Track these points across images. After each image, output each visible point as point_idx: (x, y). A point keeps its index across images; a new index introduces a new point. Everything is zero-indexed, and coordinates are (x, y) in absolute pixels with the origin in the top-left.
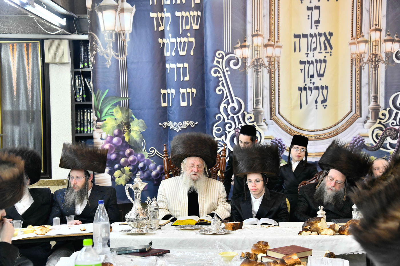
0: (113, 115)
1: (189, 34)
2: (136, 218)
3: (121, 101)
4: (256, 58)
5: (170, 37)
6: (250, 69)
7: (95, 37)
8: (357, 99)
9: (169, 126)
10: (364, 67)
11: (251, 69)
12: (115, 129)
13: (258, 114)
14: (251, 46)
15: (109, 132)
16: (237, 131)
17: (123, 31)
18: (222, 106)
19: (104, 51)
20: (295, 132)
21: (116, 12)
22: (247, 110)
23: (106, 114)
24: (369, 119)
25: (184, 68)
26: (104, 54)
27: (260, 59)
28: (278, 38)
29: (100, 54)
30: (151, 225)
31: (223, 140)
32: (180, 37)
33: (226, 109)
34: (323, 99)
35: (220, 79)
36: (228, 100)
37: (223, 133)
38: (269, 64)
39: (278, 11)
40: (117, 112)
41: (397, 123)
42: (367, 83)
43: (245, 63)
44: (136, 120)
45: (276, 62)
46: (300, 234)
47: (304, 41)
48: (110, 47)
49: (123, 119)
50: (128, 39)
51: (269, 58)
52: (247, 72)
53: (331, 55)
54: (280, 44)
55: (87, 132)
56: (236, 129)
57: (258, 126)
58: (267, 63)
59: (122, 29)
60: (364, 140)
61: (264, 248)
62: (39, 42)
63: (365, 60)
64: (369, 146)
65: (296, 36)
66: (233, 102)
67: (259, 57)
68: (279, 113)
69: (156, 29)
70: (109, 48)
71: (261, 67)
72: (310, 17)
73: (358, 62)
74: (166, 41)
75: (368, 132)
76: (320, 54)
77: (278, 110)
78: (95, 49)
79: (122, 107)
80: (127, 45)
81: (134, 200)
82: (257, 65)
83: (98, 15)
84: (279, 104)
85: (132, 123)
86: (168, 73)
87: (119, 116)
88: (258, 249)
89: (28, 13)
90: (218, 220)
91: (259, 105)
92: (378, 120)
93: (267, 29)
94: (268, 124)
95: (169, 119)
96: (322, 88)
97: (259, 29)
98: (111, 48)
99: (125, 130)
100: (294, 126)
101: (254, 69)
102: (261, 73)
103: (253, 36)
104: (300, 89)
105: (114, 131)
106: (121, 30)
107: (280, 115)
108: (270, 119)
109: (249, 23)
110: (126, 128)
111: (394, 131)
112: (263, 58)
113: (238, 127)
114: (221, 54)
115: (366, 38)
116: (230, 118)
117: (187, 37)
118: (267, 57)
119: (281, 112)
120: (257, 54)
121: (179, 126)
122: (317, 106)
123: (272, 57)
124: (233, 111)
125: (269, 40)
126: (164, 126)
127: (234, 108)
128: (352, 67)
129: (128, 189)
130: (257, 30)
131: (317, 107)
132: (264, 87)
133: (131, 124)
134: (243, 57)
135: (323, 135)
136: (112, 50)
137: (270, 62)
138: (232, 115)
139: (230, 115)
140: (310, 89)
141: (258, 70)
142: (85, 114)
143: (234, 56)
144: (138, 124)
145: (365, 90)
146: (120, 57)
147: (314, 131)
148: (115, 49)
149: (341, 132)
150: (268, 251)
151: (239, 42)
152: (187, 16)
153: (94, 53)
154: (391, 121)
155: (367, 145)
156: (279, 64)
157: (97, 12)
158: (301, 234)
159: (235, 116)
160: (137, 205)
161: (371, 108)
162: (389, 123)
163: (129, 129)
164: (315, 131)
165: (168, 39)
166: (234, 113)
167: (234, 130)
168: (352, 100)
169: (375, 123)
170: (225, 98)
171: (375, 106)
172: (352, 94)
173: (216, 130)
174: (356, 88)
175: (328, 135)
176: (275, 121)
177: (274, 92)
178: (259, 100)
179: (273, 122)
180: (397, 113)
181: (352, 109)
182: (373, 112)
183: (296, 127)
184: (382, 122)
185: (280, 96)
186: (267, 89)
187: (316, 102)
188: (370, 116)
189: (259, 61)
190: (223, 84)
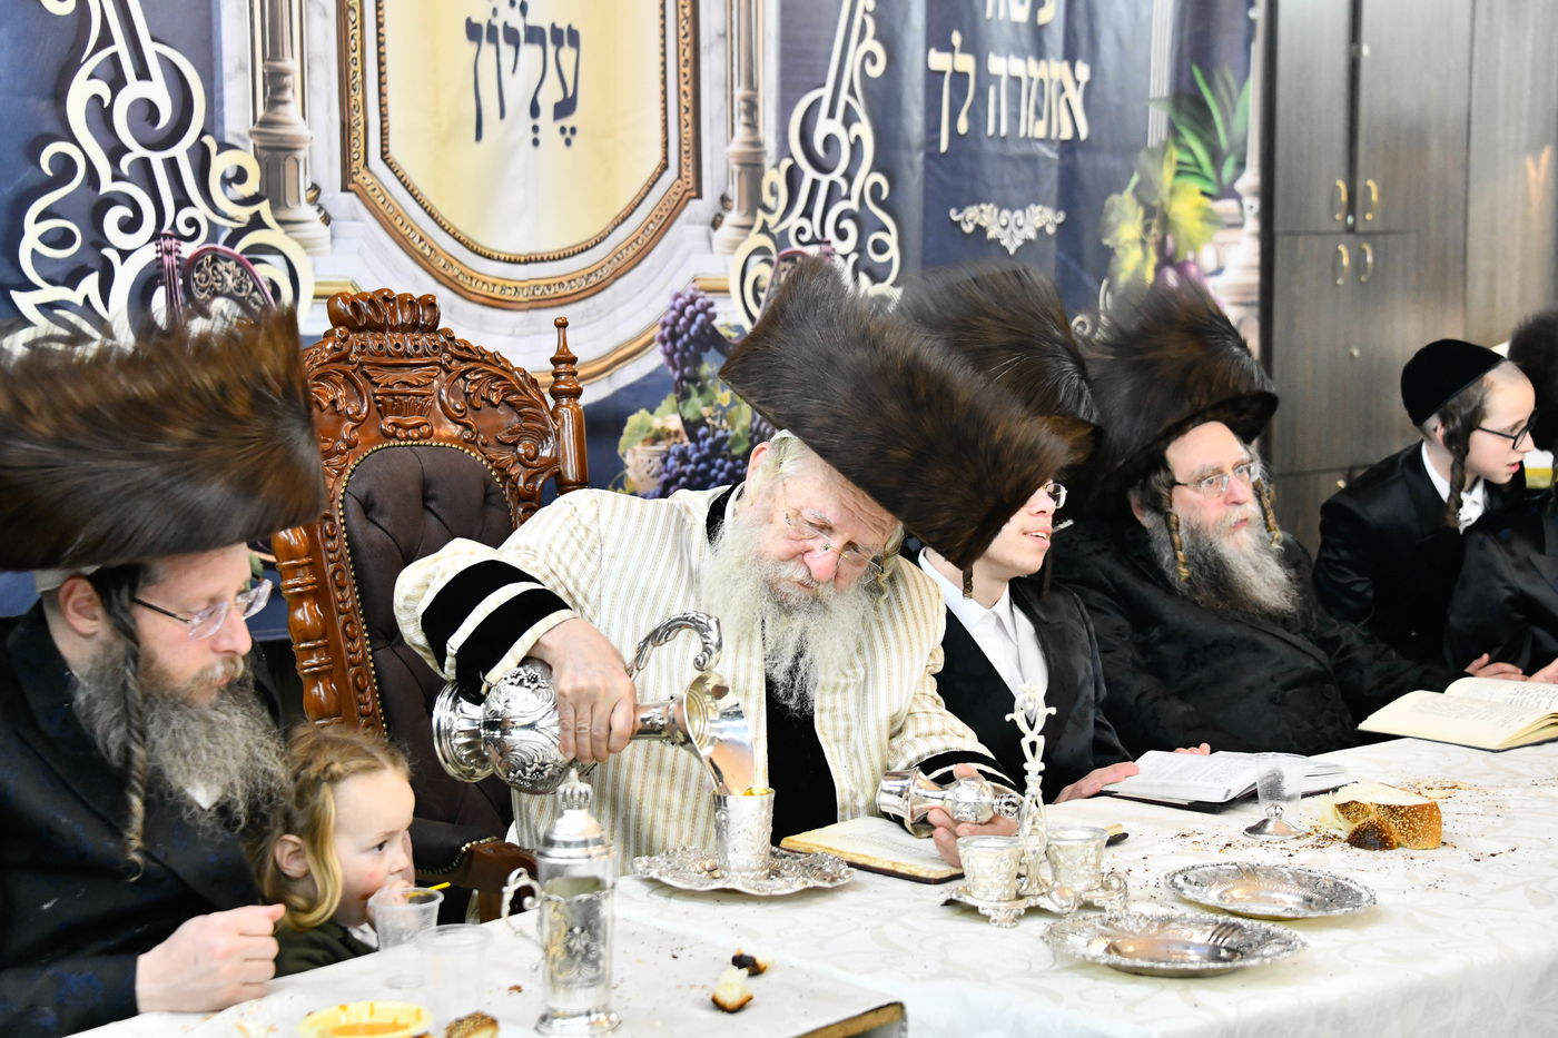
8: (683, 110)
13: (281, 154)
16: (169, 252)
18: (82, 90)
20: (455, 264)
22: (217, 131)
24: (729, 210)
31: (86, 299)
33: (101, 115)
34: (559, 97)
36: (115, 57)
37: (91, 261)
41: (814, 234)
42: (722, 31)
56: (166, 236)
57: (281, 222)
60: (711, 310)
64: (730, 337)
68: (384, 155)
75: (726, 268)
77: (382, 140)
84: (385, 105)
91: (284, 102)
94: (332, 213)
96: (557, 35)
100: (451, 231)
104: (473, 31)
107: (390, 166)
108: (345, 189)
113: (174, 225)
116: (130, 167)
119: (395, 152)
122: (535, 129)
124: (147, 125)
127: (152, 111)
131: (540, 136)
135: (564, 280)
138: (139, 151)
139: (128, 151)
140: (512, 37)
145: (713, 65)
147: (526, 262)
149: (626, 268)
154: (795, 221)
155: (724, 332)
159: (157, 159)
161: (740, 155)
162: (788, 229)
164: (530, 261)
166: (149, 141)
167: (153, 244)
168: (665, 110)
169: (750, 227)
170: (99, 47)
171: (749, 149)
172: (664, 82)
173: (45, 239)
174: (681, 51)
175: (584, 286)
176: (363, 196)
177: (357, 37)
178: (284, 73)
179: (355, 208)
180: (815, 184)
181: (666, 157)
182: (744, 177)
183: (458, 240)
184: (770, 226)
185: (389, 59)
186: (325, 14)
187: (535, 110)
188: (734, 194)
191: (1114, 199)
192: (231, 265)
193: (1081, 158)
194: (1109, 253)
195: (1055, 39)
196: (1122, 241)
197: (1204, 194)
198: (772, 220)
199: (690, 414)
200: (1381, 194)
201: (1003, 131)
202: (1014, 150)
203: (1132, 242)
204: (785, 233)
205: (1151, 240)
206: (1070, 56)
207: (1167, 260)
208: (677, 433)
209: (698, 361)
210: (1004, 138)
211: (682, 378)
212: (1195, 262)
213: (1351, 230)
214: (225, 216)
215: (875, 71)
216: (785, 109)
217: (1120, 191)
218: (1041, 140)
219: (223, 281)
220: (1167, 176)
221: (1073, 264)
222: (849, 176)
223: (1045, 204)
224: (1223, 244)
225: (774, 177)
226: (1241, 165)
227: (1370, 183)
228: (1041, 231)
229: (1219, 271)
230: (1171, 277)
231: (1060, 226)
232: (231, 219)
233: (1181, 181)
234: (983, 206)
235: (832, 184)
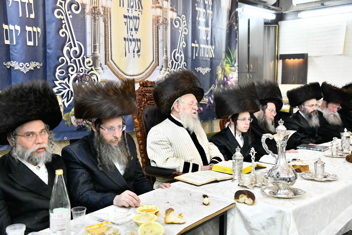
4: (93, 6)
6: (88, 15)
8: (156, 52)
9: (13, 66)
10: (160, 28)
11: (90, 16)
13: (96, 59)
16: (78, 75)
18: (66, 49)
20: (122, 76)
22: (86, 55)
24: (163, 68)
25: (29, 4)
27: (96, 7)
31: (66, 82)
33: (68, 52)
34: (138, 50)
35: (63, 22)
36: (71, 43)
37: (67, 76)
38: (104, 14)
42: (162, 40)
43: (84, 9)
45: (109, 13)
51: (103, 8)
52: (85, 18)
53: (142, 14)
56: (78, 72)
57: (95, 70)
58: (102, 13)
63: (161, 22)
67: (96, 6)
71: (98, 15)
73: (156, 23)
76: (136, 12)
77: (111, 56)
82: (95, 13)
84: (112, 51)
86: (10, 6)
91: (96, 50)
94: (103, 68)
95: (12, 58)
96: (137, 40)
101: (92, 16)
102: (98, 21)
104: (125, 40)
107: (112, 60)
108: (105, 64)
112: (99, 7)
113: (79, 70)
115: (160, 5)
116: (73, 61)
118: (102, 7)
119: (113, 58)
120: (95, 3)
121: (26, 67)
122: (134, 55)
123: (105, 7)
124: (76, 54)
126: (8, 66)
127: (76, 52)
128: (153, 26)
131: (135, 56)
132: (101, 34)
134: (82, 3)
135: (138, 79)
137: (104, 12)
138: (74, 58)
139: (72, 58)
140: (131, 40)
141: (96, 18)
143: (75, 1)
145: (161, 45)
147: (132, 76)
149: (147, 77)
154: (173, 69)
156: (111, 15)
159: (77, 60)
161: (165, 59)
164: (133, 76)
166: (76, 56)
167: (76, 73)
168: (153, 52)
169: (166, 70)
170: (68, 42)
171: (166, 58)
172: (153, 47)
173: (60, 73)
175: (141, 80)
176: (108, 65)
177: (107, 40)
178: (96, 46)
179: (107, 67)
180: (176, 64)
181: (153, 59)
182: (165, 63)
183: (122, 72)
184: (169, 70)
185: (112, 44)
186: (103, 36)
187: (134, 52)
188: (164, 65)
189: (96, 9)
190: (65, 27)
191: (218, 67)
192: (88, 77)
193: (213, 60)
194: (217, 75)
195: (209, 42)
196: (219, 73)
197: (230, 66)
198: (169, 69)
200: (253, 67)
201: (202, 56)
202: (204, 59)
203: (220, 73)
204: (171, 71)
205: (223, 73)
206: (212, 45)
207: (225, 76)
210: (203, 57)
212: (229, 77)
213: (249, 72)
214: (87, 69)
215: (184, 46)
216: (171, 52)
217: (219, 66)
218: (208, 57)
219: (87, 79)
220: (225, 63)
221: (212, 77)
222: (181, 63)
223: (208, 67)
224: (232, 74)
225: (170, 63)
226: (235, 62)
227: (251, 65)
228: (208, 71)
229: (232, 78)
230: (225, 79)
231: (210, 71)
232: (88, 69)
233: (227, 64)
234: (200, 68)
235: (178, 64)
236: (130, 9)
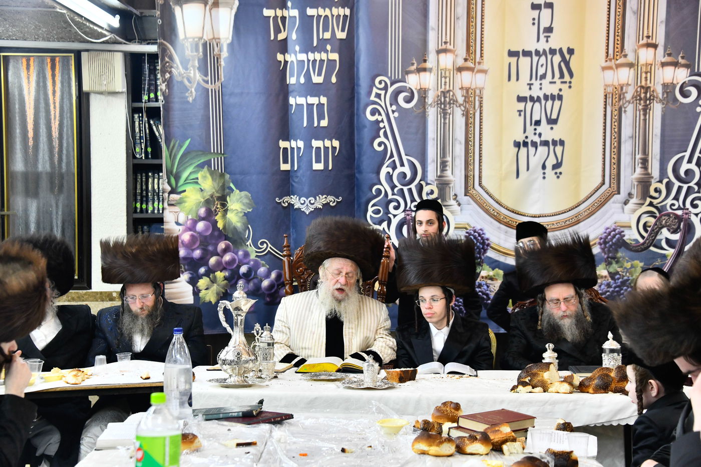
0: (197, 183)
1: (329, 47)
2: (236, 360)
3: (211, 160)
4: (442, 89)
5: (297, 52)
6: (432, 108)
7: (169, 49)
8: (612, 164)
9: (293, 203)
10: (626, 109)
11: (434, 109)
12: (201, 207)
13: (445, 186)
14: (435, 69)
15: (189, 212)
16: (408, 215)
17: (217, 40)
18: (384, 170)
19: (184, 73)
20: (507, 218)
21: (205, 6)
22: (426, 179)
23: (185, 181)
24: (632, 198)
25: (320, 106)
26: (183, 78)
27: (449, 91)
28: (481, 56)
29: (177, 78)
30: (260, 371)
31: (384, 229)
32: (313, 52)
33: (389, 177)
34: (555, 162)
35: (381, 125)
36: (394, 161)
37: (385, 217)
38: (465, 101)
39: (482, 10)
40: (204, 177)
41: (679, 206)
42: (631, 135)
43: (425, 98)
44: (237, 192)
45: (477, 98)
46: (513, 391)
47: (525, 62)
48: (193, 66)
49: (214, 191)
50: (225, 54)
51: (465, 91)
52: (427, 113)
53: (570, 87)
54: (484, 66)
55: (153, 211)
56: (407, 210)
58: (461, 100)
59: (216, 37)
60: (622, 234)
61: (454, 412)
62: (72, 55)
63: (629, 96)
64: (631, 243)
65: (512, 54)
66: (402, 165)
67: (448, 88)
68: (480, 184)
69: (272, 38)
70: (191, 68)
71: (452, 105)
72: (536, 22)
73: (617, 100)
74: (290, 58)
75: (630, 219)
76: (553, 85)
77: (479, 180)
78: (168, 69)
79: (213, 169)
80: (223, 63)
81: (232, 329)
82: (445, 102)
83: (174, 11)
84: (481, 169)
85: (230, 197)
86: (292, 112)
87: (208, 184)
88: (443, 415)
89: (55, 5)
90: (375, 365)
91: (446, 170)
92: (648, 200)
93: (463, 42)
94: (461, 202)
95: (292, 191)
96: (555, 143)
97: (448, 40)
98: (196, 68)
99: (218, 208)
100: (506, 207)
101: (439, 109)
102: (451, 116)
103: (439, 52)
104: (517, 145)
105: (198, 210)
106: (214, 38)
107: (482, 187)
108: (466, 195)
109: (433, 29)
110: (219, 206)
111: (675, 218)
112: (454, 91)
113: (410, 207)
114: (383, 82)
115: (631, 58)
116: (397, 191)
117: (326, 52)
118: (462, 88)
119: (484, 183)
120: (445, 85)
121: (309, 205)
122: (544, 173)
123: (470, 88)
124: (403, 179)
125: (466, 60)
126: (284, 203)
127: (404, 175)
128: (605, 108)
129: (223, 308)
130: (446, 43)
131: (546, 176)
132: (456, 139)
133: (228, 199)
134: (421, 88)
135: (554, 223)
136: (197, 71)
137: (466, 98)
138: (400, 187)
140: (534, 144)
141: (447, 111)
142: (150, 180)
143: (406, 87)
144: (239, 200)
145: (627, 148)
146: (211, 84)
147: (539, 217)
148: (204, 70)
149: (584, 219)
150: (460, 418)
151: (414, 62)
152: (326, 16)
153: (167, 76)
154: (669, 201)
155: (628, 241)
156: (482, 101)
157: (173, 7)
158: (515, 390)
159: (405, 189)
160: (237, 337)
161: (636, 179)
162: (667, 204)
163: (224, 207)
164: (540, 217)
165: (293, 55)
166: (405, 183)
167: (403, 213)
168: (604, 164)
169: (642, 204)
170: (390, 158)
171: (644, 176)
173: (373, 212)
174: (613, 144)
175: (563, 224)
176: (473, 197)
177: (472, 150)
178: (447, 162)
179: (469, 201)
181: (604, 180)
182: (640, 187)
183: (508, 209)
184: (655, 203)
186: (460, 143)
187: (544, 167)
188: (634, 192)
189: (448, 95)
190: (385, 133)
198: (656, 201)
199: (611, 270)
204: (664, 206)
208: (606, 277)
209: (616, 251)
211: (608, 257)
216: (664, 161)
225: (656, 186)
235: (689, 188)
236: (537, 84)
